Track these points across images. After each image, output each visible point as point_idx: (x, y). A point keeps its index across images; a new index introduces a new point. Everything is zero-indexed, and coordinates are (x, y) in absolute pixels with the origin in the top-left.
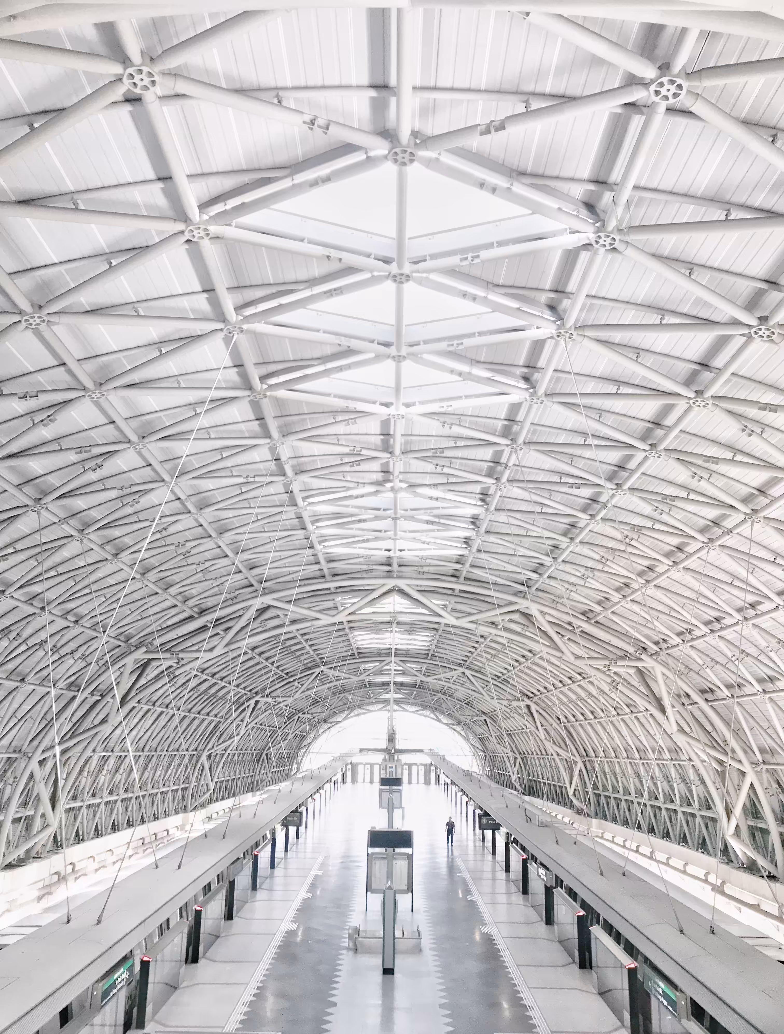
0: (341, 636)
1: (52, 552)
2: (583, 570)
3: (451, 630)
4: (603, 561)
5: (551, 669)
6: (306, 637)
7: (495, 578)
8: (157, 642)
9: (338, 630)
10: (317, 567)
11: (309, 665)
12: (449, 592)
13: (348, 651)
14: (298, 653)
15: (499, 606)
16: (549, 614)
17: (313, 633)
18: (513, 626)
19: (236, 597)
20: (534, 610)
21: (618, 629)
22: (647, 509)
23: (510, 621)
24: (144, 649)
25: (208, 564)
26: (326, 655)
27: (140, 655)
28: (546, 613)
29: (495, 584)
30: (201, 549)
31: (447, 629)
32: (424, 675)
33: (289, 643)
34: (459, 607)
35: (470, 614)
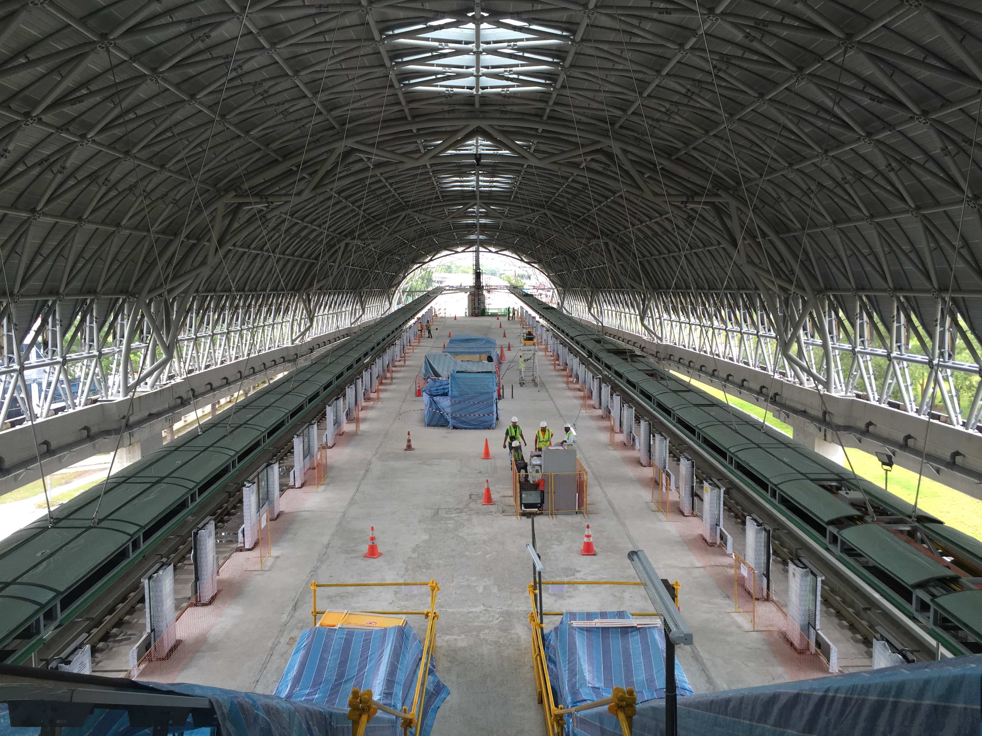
0: (424, 180)
1: (127, 93)
2: (668, 105)
3: (534, 171)
4: (689, 94)
5: (630, 207)
6: (391, 181)
7: (579, 117)
8: (246, 186)
9: (421, 174)
10: (397, 108)
11: (395, 208)
12: (533, 133)
13: (433, 194)
14: (383, 197)
15: (583, 146)
16: (632, 153)
17: (398, 176)
18: (595, 166)
19: (318, 140)
20: (616, 148)
21: (699, 165)
22: (739, 36)
23: (592, 160)
24: (234, 193)
25: (287, 106)
26: (412, 199)
27: (230, 199)
28: (628, 152)
29: (579, 122)
30: (279, 88)
31: (530, 170)
32: (506, 216)
33: (374, 187)
34: (542, 147)
35: (553, 154)
